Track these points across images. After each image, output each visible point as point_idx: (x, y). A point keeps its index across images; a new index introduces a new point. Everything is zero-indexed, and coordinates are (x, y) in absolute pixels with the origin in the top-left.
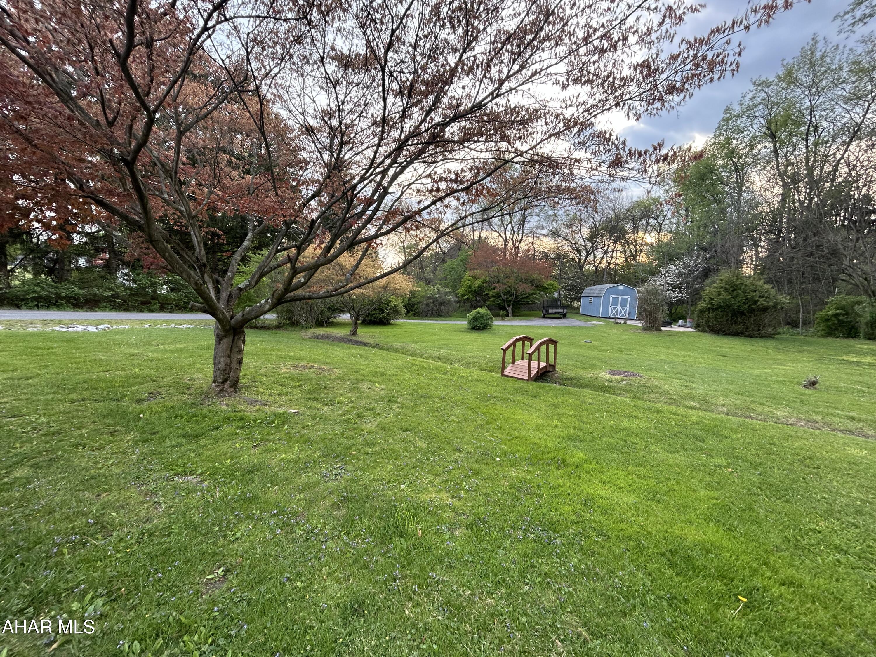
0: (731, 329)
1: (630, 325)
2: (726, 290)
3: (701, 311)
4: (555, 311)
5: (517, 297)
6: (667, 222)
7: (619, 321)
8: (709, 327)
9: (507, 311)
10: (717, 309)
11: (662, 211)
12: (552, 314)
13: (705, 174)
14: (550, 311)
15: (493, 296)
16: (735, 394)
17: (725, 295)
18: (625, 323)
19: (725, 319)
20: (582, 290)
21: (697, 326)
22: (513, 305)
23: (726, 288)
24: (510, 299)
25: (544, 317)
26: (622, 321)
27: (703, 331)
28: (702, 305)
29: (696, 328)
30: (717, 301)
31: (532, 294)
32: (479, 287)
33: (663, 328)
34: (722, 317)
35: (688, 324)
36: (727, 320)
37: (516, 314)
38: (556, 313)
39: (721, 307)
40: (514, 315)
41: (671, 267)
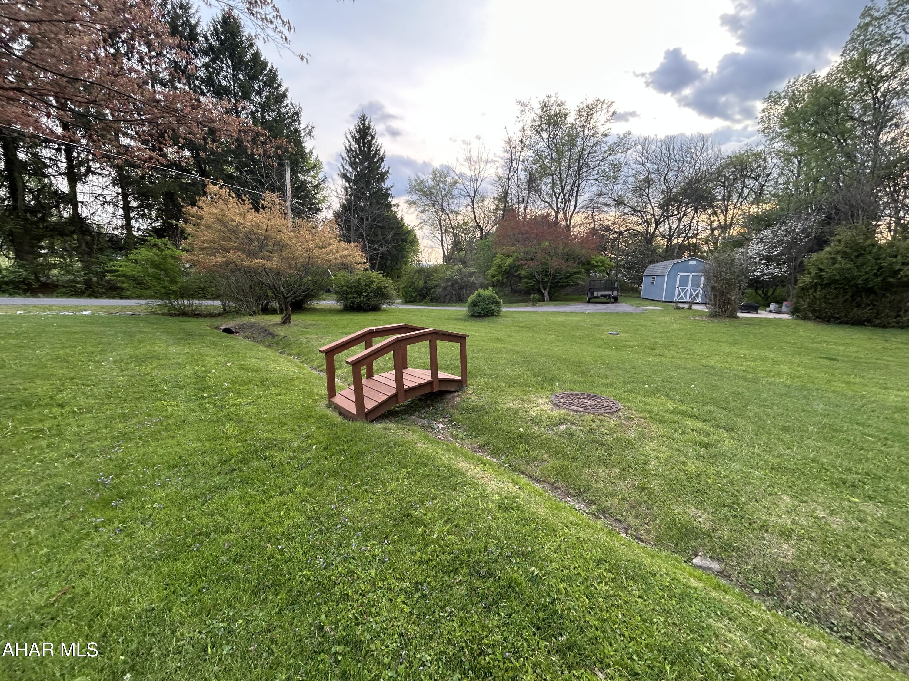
0: (850, 315)
1: (696, 311)
2: (845, 255)
3: (802, 289)
4: (600, 293)
5: (555, 277)
6: (772, 183)
7: (681, 305)
8: (814, 311)
9: (543, 295)
10: (828, 285)
11: (765, 168)
12: (597, 297)
13: (825, 108)
14: (595, 294)
15: (526, 277)
16: (833, 484)
17: (842, 263)
18: (690, 308)
19: (841, 299)
20: (644, 267)
21: (795, 311)
22: (551, 287)
23: (845, 253)
24: (546, 280)
25: (589, 302)
26: (686, 306)
27: (805, 318)
28: (805, 279)
29: (792, 313)
30: (830, 272)
31: (575, 273)
32: (509, 266)
33: (739, 314)
34: (837, 297)
35: (784, 309)
36: (845, 301)
37: (554, 298)
38: (602, 296)
39: (835, 281)
40: (550, 300)
41: (767, 233)
